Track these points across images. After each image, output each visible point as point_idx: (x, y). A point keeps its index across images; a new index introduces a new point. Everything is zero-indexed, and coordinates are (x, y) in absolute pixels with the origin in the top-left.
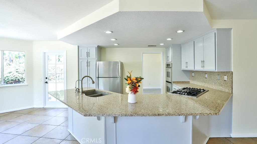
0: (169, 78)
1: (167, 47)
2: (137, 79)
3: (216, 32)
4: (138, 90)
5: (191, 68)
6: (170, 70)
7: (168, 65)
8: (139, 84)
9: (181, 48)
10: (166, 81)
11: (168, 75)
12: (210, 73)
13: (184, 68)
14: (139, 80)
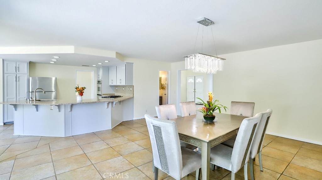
0: (99, 92)
1: (98, 68)
2: (82, 88)
3: (126, 64)
4: (83, 94)
5: (114, 84)
6: (100, 86)
7: (99, 82)
8: (84, 91)
9: (109, 69)
10: (98, 95)
11: (99, 89)
12: (123, 86)
13: (110, 84)
14: (83, 89)
